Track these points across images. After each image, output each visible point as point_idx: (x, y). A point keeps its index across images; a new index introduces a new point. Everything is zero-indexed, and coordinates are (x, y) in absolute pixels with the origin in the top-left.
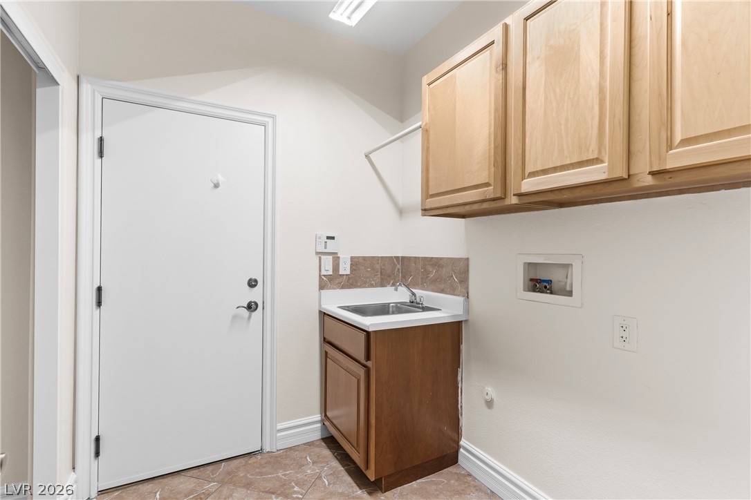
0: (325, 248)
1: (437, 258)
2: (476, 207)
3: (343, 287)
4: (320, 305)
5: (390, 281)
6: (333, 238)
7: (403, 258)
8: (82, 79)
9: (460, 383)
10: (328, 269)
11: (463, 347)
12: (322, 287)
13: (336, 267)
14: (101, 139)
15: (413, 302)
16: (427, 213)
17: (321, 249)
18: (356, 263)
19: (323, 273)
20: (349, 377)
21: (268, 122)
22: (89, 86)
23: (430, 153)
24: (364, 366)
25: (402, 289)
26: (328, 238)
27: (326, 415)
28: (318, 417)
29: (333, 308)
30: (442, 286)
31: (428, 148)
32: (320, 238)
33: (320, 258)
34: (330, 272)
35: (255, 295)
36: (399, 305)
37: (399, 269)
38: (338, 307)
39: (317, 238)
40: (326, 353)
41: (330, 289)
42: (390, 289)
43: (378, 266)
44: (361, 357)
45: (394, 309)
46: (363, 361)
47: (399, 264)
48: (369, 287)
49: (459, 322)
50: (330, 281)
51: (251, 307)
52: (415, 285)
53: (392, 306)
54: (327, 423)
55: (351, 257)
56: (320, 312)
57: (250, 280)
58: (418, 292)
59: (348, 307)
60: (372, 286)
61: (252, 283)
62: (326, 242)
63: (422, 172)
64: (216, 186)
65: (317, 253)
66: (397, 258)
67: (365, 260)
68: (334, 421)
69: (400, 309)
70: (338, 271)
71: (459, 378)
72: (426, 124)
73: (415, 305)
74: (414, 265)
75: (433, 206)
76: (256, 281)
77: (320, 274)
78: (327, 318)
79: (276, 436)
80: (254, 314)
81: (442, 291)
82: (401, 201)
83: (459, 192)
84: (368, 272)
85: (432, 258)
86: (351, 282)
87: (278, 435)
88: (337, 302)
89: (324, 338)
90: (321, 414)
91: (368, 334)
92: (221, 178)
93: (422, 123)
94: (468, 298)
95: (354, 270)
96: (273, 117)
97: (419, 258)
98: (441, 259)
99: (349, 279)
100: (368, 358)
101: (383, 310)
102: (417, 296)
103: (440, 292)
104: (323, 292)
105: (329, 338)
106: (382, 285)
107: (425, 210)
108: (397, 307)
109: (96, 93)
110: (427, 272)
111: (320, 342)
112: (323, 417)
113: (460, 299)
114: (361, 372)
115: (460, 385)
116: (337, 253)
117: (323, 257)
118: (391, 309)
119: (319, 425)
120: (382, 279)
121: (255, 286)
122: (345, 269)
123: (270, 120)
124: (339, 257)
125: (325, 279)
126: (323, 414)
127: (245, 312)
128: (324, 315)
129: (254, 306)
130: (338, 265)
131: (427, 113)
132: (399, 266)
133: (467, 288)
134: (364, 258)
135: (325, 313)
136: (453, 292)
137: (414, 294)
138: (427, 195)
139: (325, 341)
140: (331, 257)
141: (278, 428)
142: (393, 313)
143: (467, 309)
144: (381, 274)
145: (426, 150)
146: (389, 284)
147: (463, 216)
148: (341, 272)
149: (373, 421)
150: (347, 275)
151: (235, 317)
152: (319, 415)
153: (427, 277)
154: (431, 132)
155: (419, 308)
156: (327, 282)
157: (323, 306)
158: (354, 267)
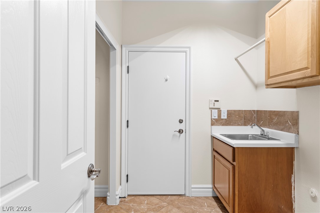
0: (214, 106)
1: (278, 111)
2: (299, 82)
3: (223, 125)
4: (211, 133)
5: (250, 123)
6: (218, 101)
7: (258, 111)
8: (123, 46)
9: (293, 183)
10: (215, 115)
11: (295, 163)
12: (212, 124)
13: (219, 115)
14: (128, 67)
15: (262, 135)
16: (268, 86)
17: (212, 106)
18: (230, 113)
19: (213, 118)
20: (225, 169)
21: (187, 50)
22: (125, 48)
23: (270, 54)
24: (232, 164)
25: (256, 127)
26: (215, 101)
27: (214, 186)
28: (211, 186)
29: (218, 135)
30: (282, 127)
31: (269, 51)
32: (211, 101)
33: (211, 111)
34: (217, 118)
35: (182, 126)
36: (254, 136)
37: (255, 117)
38: (220, 134)
39: (210, 101)
40: (214, 156)
41: (216, 125)
42: (249, 127)
43: (242, 115)
44: (230, 159)
45: (251, 138)
46: (232, 162)
47: (255, 114)
48: (237, 125)
49: (292, 148)
50: (216, 122)
51: (180, 131)
52: (265, 126)
53: (250, 136)
54: (215, 190)
55: (227, 110)
56: (211, 136)
57: (180, 120)
58: (266, 129)
59: (225, 135)
60: (239, 125)
61: (181, 121)
62: (214, 103)
63: (266, 64)
64: (166, 80)
65: (210, 108)
66: (254, 111)
67: (235, 112)
68: (218, 190)
69: (254, 137)
70: (221, 117)
71: (293, 180)
72: (268, 39)
73: (263, 136)
74: (264, 115)
75: (272, 83)
76: (182, 120)
77: (211, 118)
78: (214, 139)
79: (191, 190)
80: (182, 135)
81: (282, 130)
82: (256, 81)
83: (287, 74)
84: (237, 118)
85: (275, 111)
86: (228, 122)
87: (192, 190)
88: (220, 132)
89: (214, 149)
90: (212, 185)
91: (234, 149)
92: (168, 77)
93: (266, 38)
94: (298, 134)
95: (229, 117)
96: (189, 48)
97: (267, 111)
98: (280, 111)
99: (226, 121)
100: (234, 160)
101: (245, 137)
102: (265, 131)
103: (280, 130)
104: (213, 127)
105: (216, 149)
106: (245, 125)
107: (268, 85)
108: (253, 136)
109: (127, 50)
110: (272, 119)
111: (212, 150)
112: (213, 186)
113: (293, 135)
114: (230, 167)
115: (293, 184)
116: (220, 108)
117: (213, 110)
118: (249, 138)
119: (211, 190)
120: (245, 122)
121: (182, 122)
122: (224, 116)
123: (188, 49)
124: (221, 110)
125: (214, 120)
126: (213, 185)
127: (178, 134)
128: (213, 138)
129: (181, 131)
130: (221, 114)
131: (269, 33)
132: (255, 115)
133: (298, 128)
134: (235, 111)
135: (214, 137)
136: (288, 131)
137: (263, 131)
138: (268, 77)
139: (214, 150)
140: (217, 110)
141: (192, 187)
142: (251, 139)
143: (298, 141)
144: (244, 119)
145: (268, 53)
146: (249, 124)
147: (295, 87)
148: (222, 118)
149: (237, 192)
150: (225, 119)
151: (174, 135)
152: (211, 185)
153: (272, 121)
154: (271, 43)
155: (266, 138)
156: (215, 122)
157: (213, 133)
158: (229, 115)
